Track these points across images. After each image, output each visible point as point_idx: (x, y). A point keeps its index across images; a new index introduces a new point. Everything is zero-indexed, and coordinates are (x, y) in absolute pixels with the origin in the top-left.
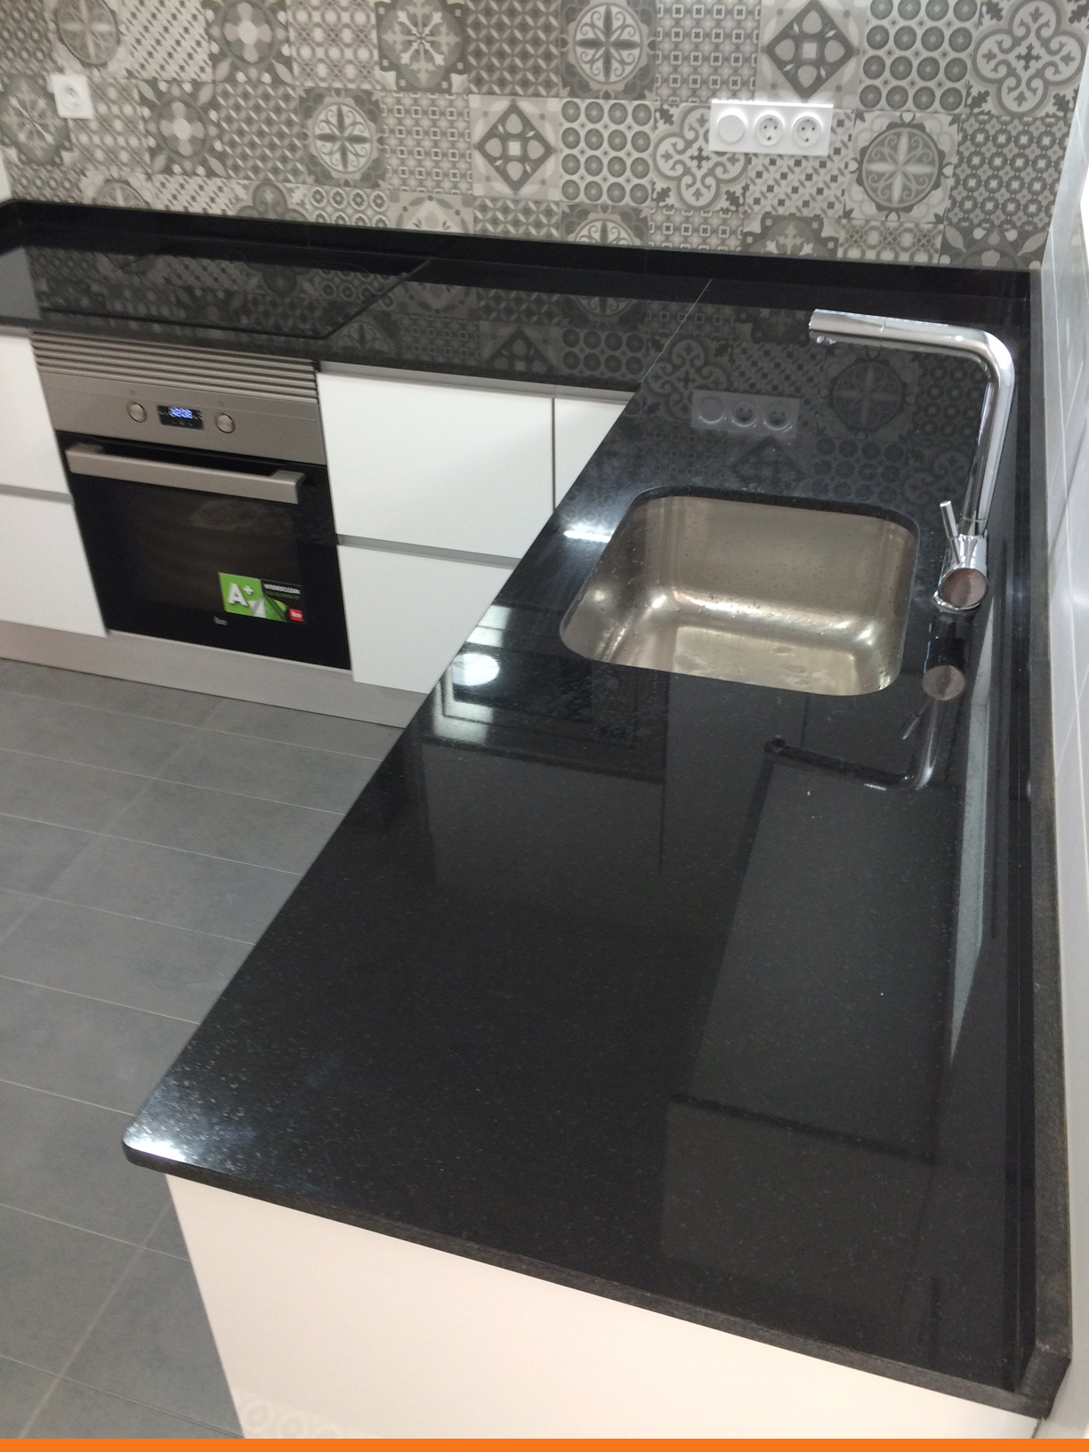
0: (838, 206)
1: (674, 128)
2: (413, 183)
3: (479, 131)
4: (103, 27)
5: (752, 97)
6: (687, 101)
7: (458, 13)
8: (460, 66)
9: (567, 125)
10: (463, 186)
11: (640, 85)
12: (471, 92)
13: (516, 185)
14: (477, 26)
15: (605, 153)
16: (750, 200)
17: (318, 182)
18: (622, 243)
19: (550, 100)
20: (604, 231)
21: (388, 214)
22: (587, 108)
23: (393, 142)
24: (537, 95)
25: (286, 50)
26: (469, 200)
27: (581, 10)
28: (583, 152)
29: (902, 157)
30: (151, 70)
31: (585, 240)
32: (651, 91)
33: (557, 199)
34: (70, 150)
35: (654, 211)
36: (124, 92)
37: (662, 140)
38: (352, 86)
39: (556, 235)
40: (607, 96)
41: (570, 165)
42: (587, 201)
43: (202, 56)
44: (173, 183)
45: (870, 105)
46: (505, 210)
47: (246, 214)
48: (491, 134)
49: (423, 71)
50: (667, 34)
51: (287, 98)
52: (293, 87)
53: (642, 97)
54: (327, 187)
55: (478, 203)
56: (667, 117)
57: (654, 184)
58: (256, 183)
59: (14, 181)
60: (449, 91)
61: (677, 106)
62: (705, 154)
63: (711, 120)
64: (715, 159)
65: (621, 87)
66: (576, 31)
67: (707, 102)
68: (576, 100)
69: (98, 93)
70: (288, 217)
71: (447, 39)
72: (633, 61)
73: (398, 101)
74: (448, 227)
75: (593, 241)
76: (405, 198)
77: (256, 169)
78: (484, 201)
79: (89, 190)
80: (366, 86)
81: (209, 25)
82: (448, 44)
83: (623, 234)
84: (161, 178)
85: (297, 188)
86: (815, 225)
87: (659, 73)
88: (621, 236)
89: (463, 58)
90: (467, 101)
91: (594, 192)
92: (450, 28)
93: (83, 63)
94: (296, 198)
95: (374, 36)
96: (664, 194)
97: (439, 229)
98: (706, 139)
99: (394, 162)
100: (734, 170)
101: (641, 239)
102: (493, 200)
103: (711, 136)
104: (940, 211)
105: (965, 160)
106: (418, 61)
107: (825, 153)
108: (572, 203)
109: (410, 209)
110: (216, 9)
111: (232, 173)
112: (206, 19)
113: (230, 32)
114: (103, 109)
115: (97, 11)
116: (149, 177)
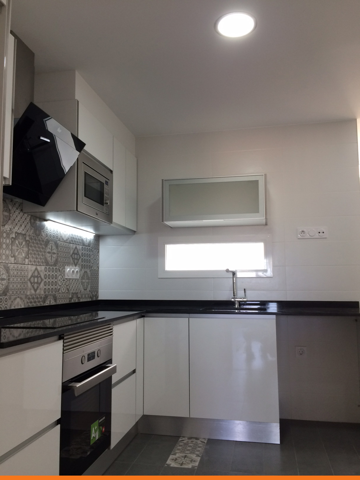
0: (80, 290)
1: (61, 273)
2: (15, 292)
3: (29, 275)
5: (70, 266)
6: (62, 267)
7: (28, 242)
8: (27, 257)
9: (45, 273)
10: (26, 292)
11: (56, 263)
12: (29, 264)
13: (36, 291)
14: (31, 246)
15: (51, 280)
16: (70, 290)
18: (53, 304)
19: (42, 266)
20: (50, 301)
21: (8, 304)
22: (48, 268)
23: (11, 279)
24: (40, 265)
26: (26, 296)
27: (47, 244)
28: (47, 280)
29: (85, 279)
31: (47, 305)
33: (42, 294)
35: (58, 294)
37: (58, 276)
38: (3, 262)
39: (42, 304)
40: (51, 266)
41: (45, 284)
42: (48, 293)
45: (82, 268)
46: (33, 298)
48: (32, 276)
49: (20, 258)
53: (56, 266)
55: (28, 297)
56: (59, 271)
57: (58, 287)
60: (25, 264)
62: (65, 279)
65: (53, 263)
66: (47, 249)
67: (65, 267)
68: (46, 266)
72: (55, 258)
73: (14, 267)
74: (21, 306)
76: (13, 297)
80: (7, 262)
82: (26, 250)
83: (53, 302)
86: (77, 294)
87: (58, 260)
89: (28, 254)
90: (28, 267)
91: (49, 291)
92: (26, 246)
95: (10, 247)
96: (59, 290)
97: (19, 307)
99: (12, 286)
100: (68, 282)
102: (31, 296)
103: (66, 275)
104: (89, 289)
105: (91, 279)
106: (19, 255)
107: (78, 278)
108: (45, 294)
109: (13, 301)
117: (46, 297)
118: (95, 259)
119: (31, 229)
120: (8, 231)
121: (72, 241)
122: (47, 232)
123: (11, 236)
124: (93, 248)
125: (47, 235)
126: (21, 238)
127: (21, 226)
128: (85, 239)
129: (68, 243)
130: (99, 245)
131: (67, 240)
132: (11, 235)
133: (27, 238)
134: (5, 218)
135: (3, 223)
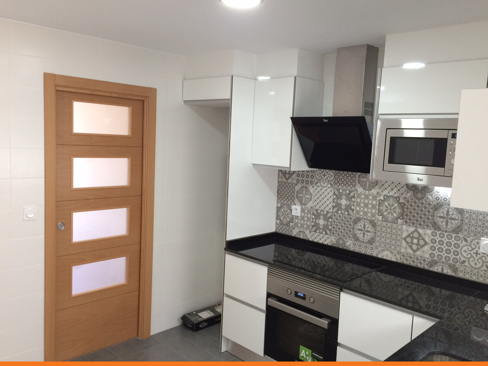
1: (468, 244)
2: (383, 245)
3: (405, 235)
4: (308, 196)
6: (473, 237)
7: (402, 205)
8: (401, 218)
9: (432, 237)
10: (398, 248)
11: (457, 230)
12: (404, 225)
13: (415, 251)
14: (407, 208)
15: (445, 247)
17: (355, 240)
18: (449, 274)
19: (427, 230)
20: (442, 269)
21: (374, 252)
22: (439, 234)
23: (378, 234)
24: (424, 228)
25: (353, 207)
26: (399, 253)
27: (439, 208)
28: (437, 246)
30: (317, 208)
31: (436, 271)
32: (461, 232)
33: (428, 257)
34: (292, 223)
35: (460, 266)
36: (309, 212)
37: (463, 246)
38: (369, 218)
39: (426, 267)
40: (446, 232)
41: (433, 248)
42: (437, 259)
43: (331, 206)
44: (316, 235)
46: (410, 257)
47: (333, 245)
48: (408, 236)
49: (390, 217)
50: (467, 218)
51: (351, 218)
52: (353, 216)
53: (458, 234)
54: (357, 242)
55: (402, 254)
56: (466, 240)
57: (460, 258)
58: (338, 238)
59: (277, 228)
60: (397, 223)
61: (469, 238)
62: (478, 253)
63: (481, 243)
64: (482, 255)
65: (451, 230)
66: (438, 213)
67: (480, 238)
68: (436, 231)
69: (303, 211)
70: (345, 248)
71: (398, 210)
72: (455, 224)
73: (382, 224)
74: (392, 259)
75: (439, 271)
76: (380, 249)
77: (339, 235)
78: (404, 254)
79: (294, 233)
80: (373, 219)
81: (334, 199)
82: (398, 212)
83: (449, 271)
84: (313, 233)
85: (349, 241)
87: (464, 228)
88: (448, 271)
89: (402, 215)
90: (402, 227)
91: (440, 257)
92: (399, 208)
93: (301, 204)
94: (348, 243)
95: (377, 207)
96: (464, 262)
97: (389, 259)
98: (479, 249)
99: (378, 239)
101: (455, 274)
102: (407, 254)
103: (481, 248)
106: (389, 215)
108: (432, 259)
109: (380, 252)
110: (337, 196)
111: (332, 235)
112: (333, 198)
113: (339, 201)
114: (303, 214)
115: (307, 193)
116: (310, 232)
117: (434, 263)
119: (408, 192)
120: (375, 195)
122: (439, 195)
123: (378, 199)
125: (437, 199)
126: (391, 200)
127: (392, 189)
133: (401, 201)
134: (371, 185)
135: (369, 188)
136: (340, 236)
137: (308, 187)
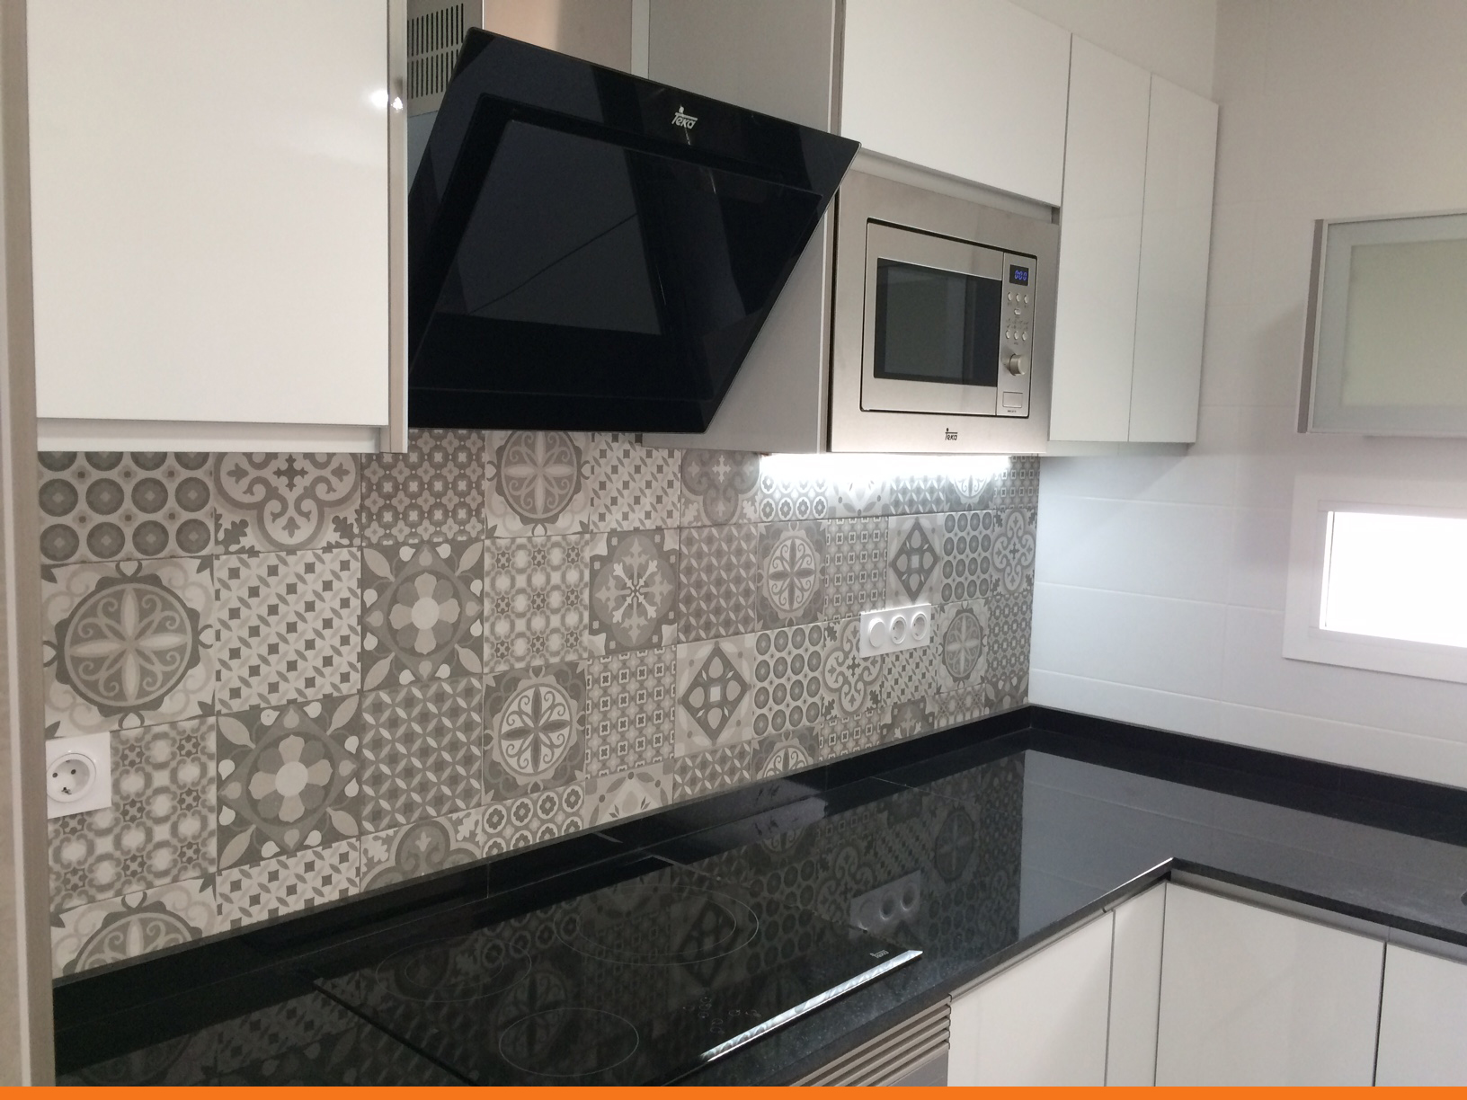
0: (934, 685)
1: (838, 643)
2: (613, 762)
3: (684, 683)
4: (167, 641)
5: (884, 606)
6: (845, 617)
7: (673, 559)
8: (671, 615)
9: (760, 658)
10: (665, 750)
11: (814, 608)
12: (679, 642)
13: (715, 734)
14: (689, 571)
15: (788, 679)
16: (885, 696)
17: (498, 798)
18: (800, 766)
19: (746, 636)
20: (786, 759)
21: (583, 812)
22: (776, 638)
24: (736, 633)
25: (476, 630)
26: (669, 765)
27: (772, 545)
28: (771, 683)
29: (963, 637)
30: (250, 697)
31: (771, 774)
32: (823, 612)
33: (749, 737)
35: (823, 726)
36: (186, 746)
37: (828, 656)
38: (552, 660)
40: (791, 624)
41: (761, 698)
42: (774, 732)
43: (350, 655)
44: (256, 877)
45: (946, 599)
46: (703, 765)
48: (695, 683)
49: (635, 627)
50: (833, 560)
52: (480, 677)
53: (815, 619)
55: (677, 765)
56: (832, 634)
57: (823, 699)
58: (406, 828)
60: (659, 646)
61: (839, 623)
62: (856, 662)
63: (861, 630)
64: (863, 664)
65: (801, 613)
66: (769, 564)
67: (859, 615)
68: (767, 632)
69: (127, 757)
71: (661, 588)
72: (810, 587)
74: (647, 805)
75: (778, 773)
76: (603, 785)
77: (408, 808)
78: (683, 762)
80: (571, 657)
82: (662, 593)
83: (801, 757)
84: (235, 874)
85: (467, 815)
86: (922, 705)
87: (827, 594)
88: (799, 760)
89: (674, 607)
90: (675, 653)
91: (778, 721)
93: (106, 711)
94: (465, 830)
95: (586, 596)
96: (831, 707)
97: (638, 811)
98: (858, 650)
99: (596, 743)
100: (875, 671)
102: (693, 757)
103: (862, 644)
104: (982, 673)
105: (992, 630)
106: (630, 617)
107: (927, 642)
108: (761, 738)
109: (607, 797)
110: (381, 587)
111: (368, 826)
112: (363, 602)
113: (399, 617)
114: (133, 783)
115: (157, 616)
116: (209, 881)
117: (767, 746)
118: (1014, 551)
119: (688, 502)
120: (574, 538)
121: (897, 503)
123: (587, 555)
124: (1003, 510)
125: (767, 510)
126: (636, 548)
127: (637, 501)
128: (966, 483)
129: (877, 517)
130: (1036, 491)
131: (870, 506)
132: (587, 549)
134: (556, 491)
135: (546, 510)
136: (416, 815)
137: (165, 574)
